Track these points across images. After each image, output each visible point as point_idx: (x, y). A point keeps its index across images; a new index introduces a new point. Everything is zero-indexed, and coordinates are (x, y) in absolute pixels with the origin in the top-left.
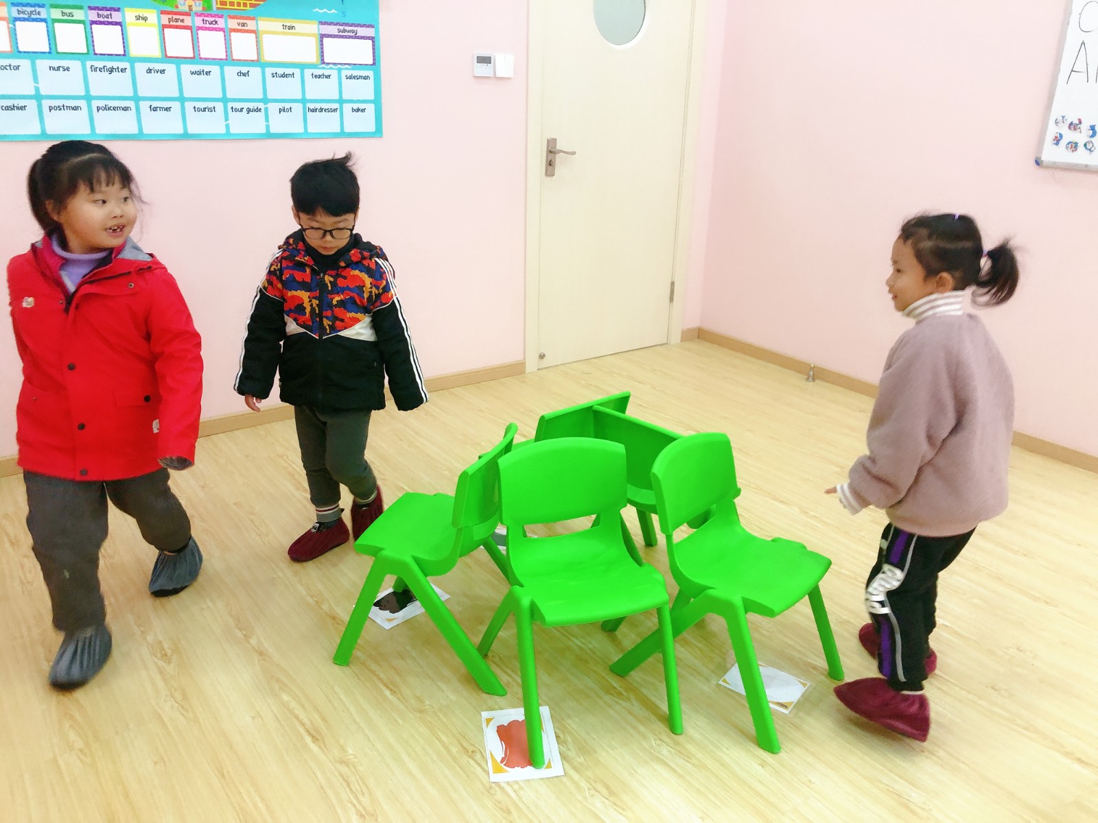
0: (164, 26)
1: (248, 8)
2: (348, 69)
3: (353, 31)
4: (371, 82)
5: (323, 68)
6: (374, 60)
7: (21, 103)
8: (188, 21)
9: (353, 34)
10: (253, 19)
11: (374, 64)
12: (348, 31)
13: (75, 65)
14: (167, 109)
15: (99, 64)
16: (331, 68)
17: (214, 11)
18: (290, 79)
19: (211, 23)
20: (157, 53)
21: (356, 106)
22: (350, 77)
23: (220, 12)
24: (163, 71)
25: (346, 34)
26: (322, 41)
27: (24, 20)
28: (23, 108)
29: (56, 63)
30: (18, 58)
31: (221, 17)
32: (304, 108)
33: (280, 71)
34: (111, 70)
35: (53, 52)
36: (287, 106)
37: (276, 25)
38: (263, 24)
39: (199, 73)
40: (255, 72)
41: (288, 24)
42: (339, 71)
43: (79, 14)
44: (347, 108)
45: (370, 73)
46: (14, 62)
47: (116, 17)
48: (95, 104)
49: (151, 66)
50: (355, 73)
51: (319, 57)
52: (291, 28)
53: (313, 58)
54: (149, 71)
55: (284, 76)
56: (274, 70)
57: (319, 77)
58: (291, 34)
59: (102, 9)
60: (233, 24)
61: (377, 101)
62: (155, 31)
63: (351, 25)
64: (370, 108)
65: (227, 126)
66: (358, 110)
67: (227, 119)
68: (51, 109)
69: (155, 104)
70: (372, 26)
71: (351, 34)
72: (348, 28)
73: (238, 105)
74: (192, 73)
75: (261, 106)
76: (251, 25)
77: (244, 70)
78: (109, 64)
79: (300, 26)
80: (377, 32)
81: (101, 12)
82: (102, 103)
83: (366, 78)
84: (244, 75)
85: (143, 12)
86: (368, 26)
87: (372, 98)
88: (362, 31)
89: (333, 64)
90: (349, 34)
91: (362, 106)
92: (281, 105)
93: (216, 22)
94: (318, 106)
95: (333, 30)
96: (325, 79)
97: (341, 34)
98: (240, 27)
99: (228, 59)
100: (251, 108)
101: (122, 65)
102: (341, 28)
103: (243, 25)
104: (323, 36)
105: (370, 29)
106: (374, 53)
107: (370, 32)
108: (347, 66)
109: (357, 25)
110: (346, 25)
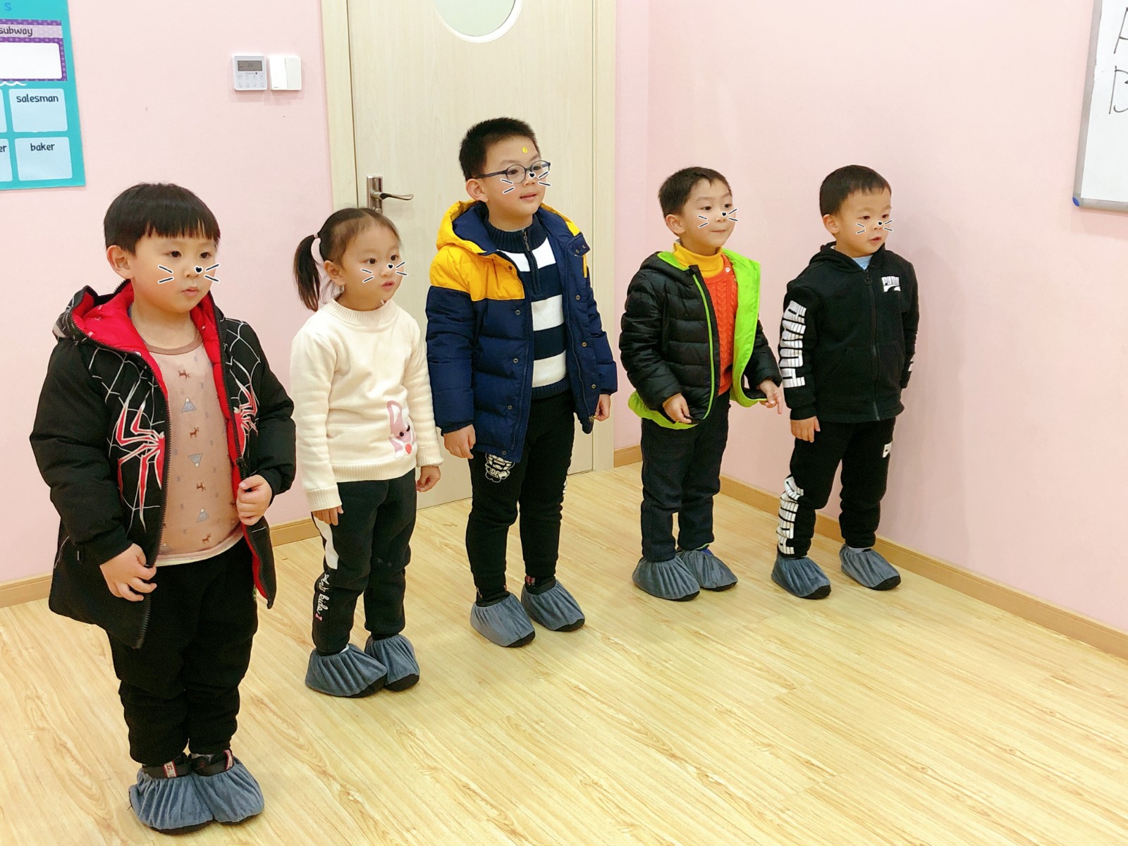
2: (17, 87)
3: (25, 31)
4: (61, 105)
6: (63, 72)
9: (26, 36)
11: (64, 78)
12: (16, 31)
21: (36, 142)
22: (26, 99)
25: (14, 35)
42: (5, 90)
44: (22, 145)
45: (59, 92)
50: (33, 92)
61: (73, 132)
63: (22, 23)
64: (62, 144)
66: (41, 147)
70: (58, 24)
71: (22, 36)
72: (15, 27)
80: (67, 30)
83: (52, 99)
86: (51, 23)
87: (65, 128)
88: (38, 31)
90: (19, 35)
91: (47, 141)
97: (5, 35)
102: (5, 26)
105: (54, 27)
106: (62, 61)
107: (55, 32)
108: (17, 82)
109: (32, 23)
110: (12, 22)
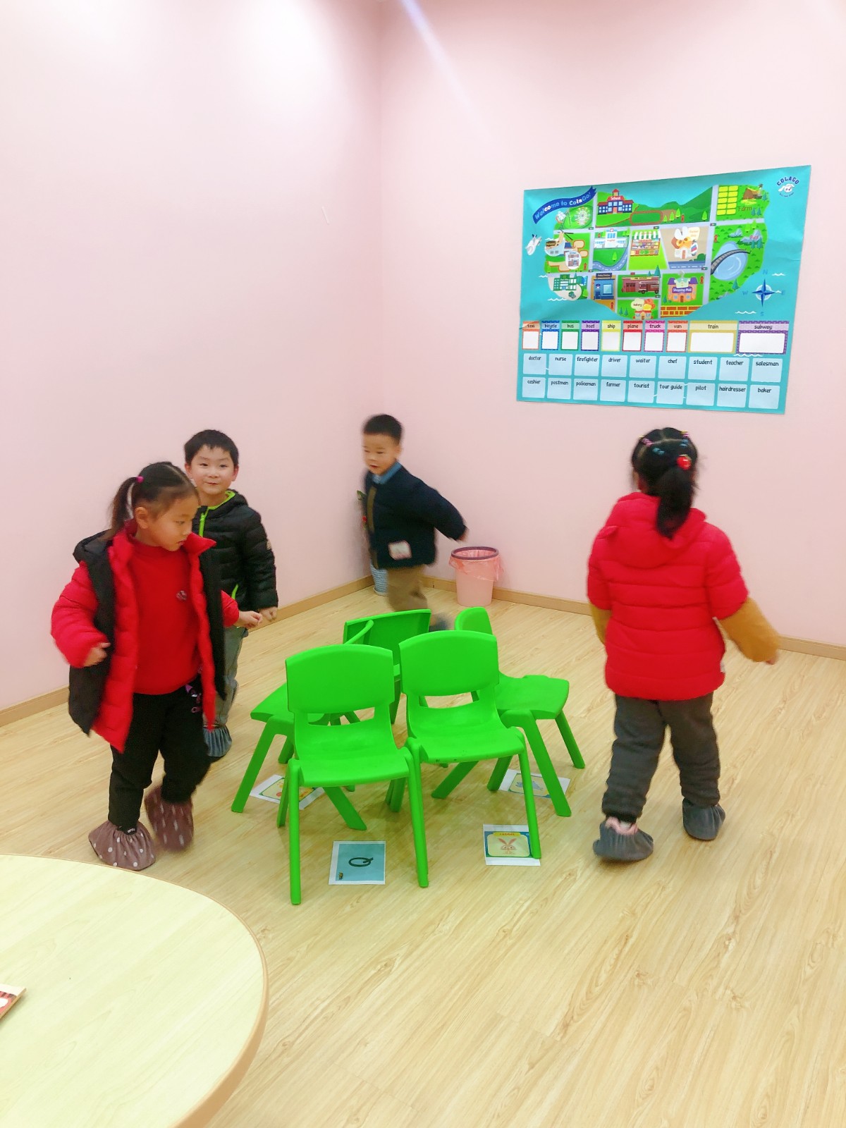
0: (625, 331)
1: (684, 315)
2: (757, 357)
3: (768, 327)
4: (780, 368)
5: (737, 357)
6: (784, 349)
7: (537, 379)
8: (640, 327)
9: (769, 329)
10: (686, 322)
11: (784, 353)
12: (763, 327)
13: (569, 357)
14: (617, 385)
15: (582, 356)
16: (744, 356)
17: (659, 319)
18: (709, 365)
19: (656, 327)
20: (617, 348)
21: (762, 387)
22: (761, 364)
23: (662, 320)
24: (618, 360)
25: (762, 329)
26: (739, 336)
27: (548, 330)
28: (538, 382)
29: (559, 356)
30: (541, 353)
31: (663, 322)
32: (716, 386)
33: (701, 359)
34: (588, 360)
35: (559, 349)
36: (703, 385)
37: (704, 326)
38: (693, 326)
39: (641, 361)
40: (682, 360)
41: (713, 325)
42: (751, 359)
43: (576, 326)
44: (754, 388)
45: (780, 361)
46: (538, 355)
47: (597, 326)
48: (576, 380)
49: (612, 357)
50: (765, 360)
51: (735, 349)
52: (714, 327)
53: (729, 348)
54: (611, 360)
55: (704, 362)
56: (696, 358)
57: (733, 363)
58: (716, 332)
59: (589, 322)
60: (671, 326)
61: (783, 384)
62: (618, 335)
63: (767, 322)
64: (776, 390)
65: (655, 398)
66: (764, 390)
67: (656, 393)
68: (552, 383)
69: (610, 381)
70: (787, 322)
71: (766, 329)
72: (763, 325)
73: (665, 384)
74: (638, 361)
75: (682, 384)
76: (684, 326)
77: (673, 358)
78: (588, 356)
79: (722, 326)
80: (792, 327)
81: (588, 324)
82: (579, 381)
83: (775, 364)
84: (673, 362)
85: (612, 323)
86: (784, 322)
87: (779, 381)
88: (775, 327)
89: (746, 353)
90: (765, 329)
91: (767, 387)
92: (698, 385)
93: (659, 326)
94: (728, 386)
95: (751, 327)
96: (738, 366)
97: (757, 329)
98: (676, 329)
99: (664, 351)
100: (674, 385)
101: (595, 356)
102: (758, 325)
103: (679, 327)
104: (740, 332)
105: (785, 325)
106: (785, 343)
107: (785, 327)
108: (758, 355)
109: (771, 322)
110: (762, 322)
